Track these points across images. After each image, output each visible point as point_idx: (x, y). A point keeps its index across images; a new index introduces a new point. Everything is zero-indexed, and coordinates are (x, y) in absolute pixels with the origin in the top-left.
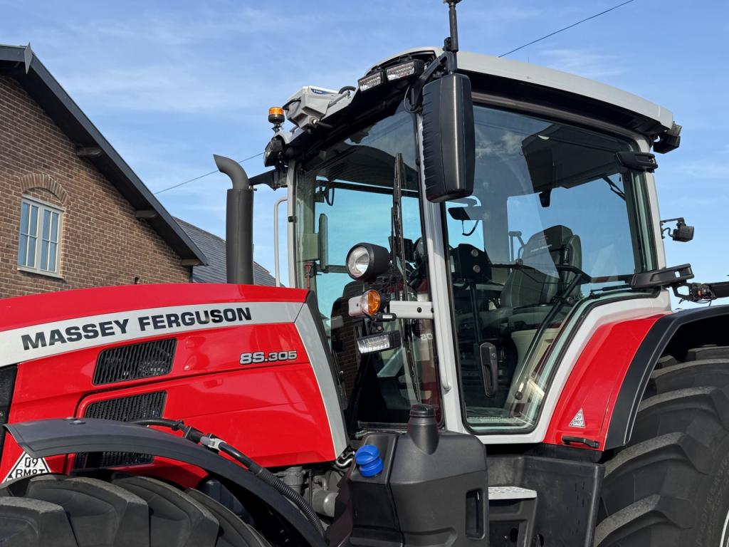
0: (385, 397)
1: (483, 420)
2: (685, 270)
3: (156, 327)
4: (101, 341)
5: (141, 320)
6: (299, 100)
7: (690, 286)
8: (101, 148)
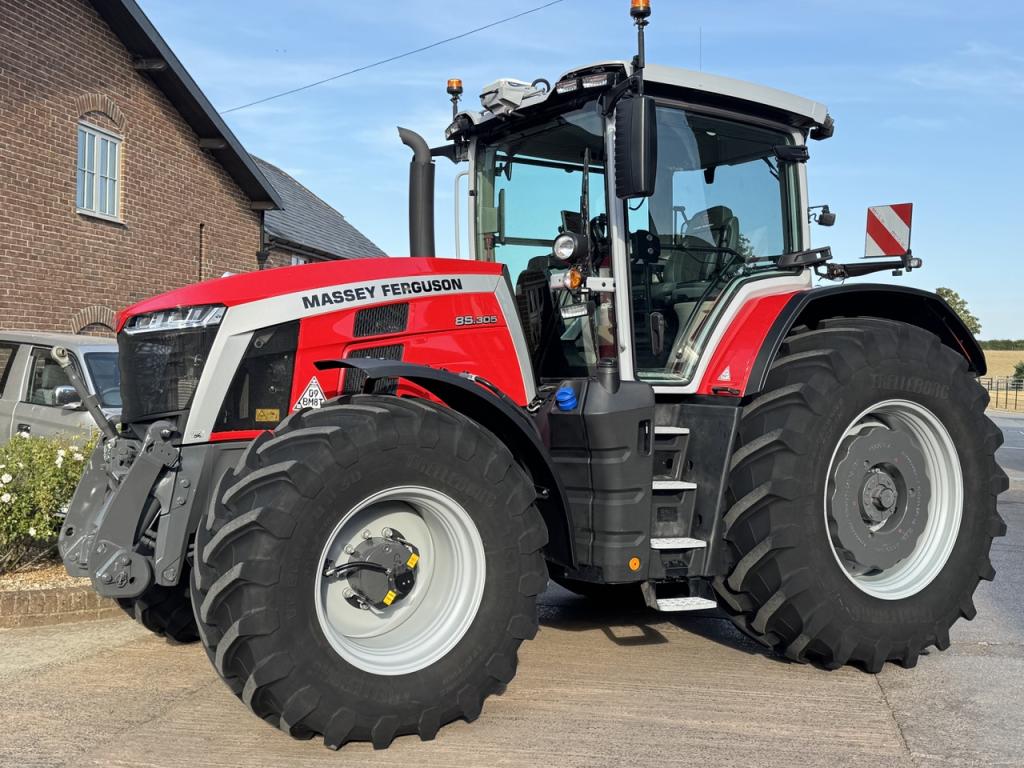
0: (567, 357)
1: (650, 375)
2: (825, 252)
3: (395, 293)
5: (384, 287)
6: (496, 92)
7: (829, 266)
8: (166, 61)
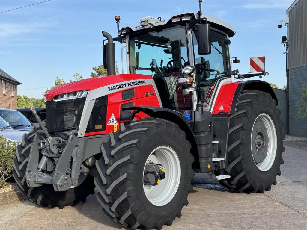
2: (237, 71)
3: (131, 86)
4: (122, 89)
5: (128, 83)
6: (147, 21)
7: (238, 75)
